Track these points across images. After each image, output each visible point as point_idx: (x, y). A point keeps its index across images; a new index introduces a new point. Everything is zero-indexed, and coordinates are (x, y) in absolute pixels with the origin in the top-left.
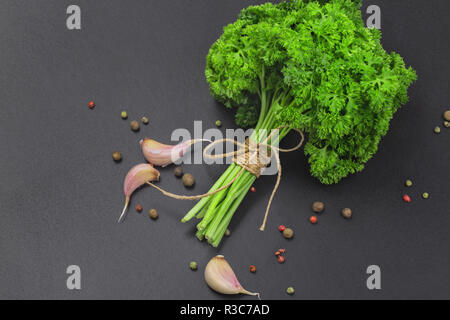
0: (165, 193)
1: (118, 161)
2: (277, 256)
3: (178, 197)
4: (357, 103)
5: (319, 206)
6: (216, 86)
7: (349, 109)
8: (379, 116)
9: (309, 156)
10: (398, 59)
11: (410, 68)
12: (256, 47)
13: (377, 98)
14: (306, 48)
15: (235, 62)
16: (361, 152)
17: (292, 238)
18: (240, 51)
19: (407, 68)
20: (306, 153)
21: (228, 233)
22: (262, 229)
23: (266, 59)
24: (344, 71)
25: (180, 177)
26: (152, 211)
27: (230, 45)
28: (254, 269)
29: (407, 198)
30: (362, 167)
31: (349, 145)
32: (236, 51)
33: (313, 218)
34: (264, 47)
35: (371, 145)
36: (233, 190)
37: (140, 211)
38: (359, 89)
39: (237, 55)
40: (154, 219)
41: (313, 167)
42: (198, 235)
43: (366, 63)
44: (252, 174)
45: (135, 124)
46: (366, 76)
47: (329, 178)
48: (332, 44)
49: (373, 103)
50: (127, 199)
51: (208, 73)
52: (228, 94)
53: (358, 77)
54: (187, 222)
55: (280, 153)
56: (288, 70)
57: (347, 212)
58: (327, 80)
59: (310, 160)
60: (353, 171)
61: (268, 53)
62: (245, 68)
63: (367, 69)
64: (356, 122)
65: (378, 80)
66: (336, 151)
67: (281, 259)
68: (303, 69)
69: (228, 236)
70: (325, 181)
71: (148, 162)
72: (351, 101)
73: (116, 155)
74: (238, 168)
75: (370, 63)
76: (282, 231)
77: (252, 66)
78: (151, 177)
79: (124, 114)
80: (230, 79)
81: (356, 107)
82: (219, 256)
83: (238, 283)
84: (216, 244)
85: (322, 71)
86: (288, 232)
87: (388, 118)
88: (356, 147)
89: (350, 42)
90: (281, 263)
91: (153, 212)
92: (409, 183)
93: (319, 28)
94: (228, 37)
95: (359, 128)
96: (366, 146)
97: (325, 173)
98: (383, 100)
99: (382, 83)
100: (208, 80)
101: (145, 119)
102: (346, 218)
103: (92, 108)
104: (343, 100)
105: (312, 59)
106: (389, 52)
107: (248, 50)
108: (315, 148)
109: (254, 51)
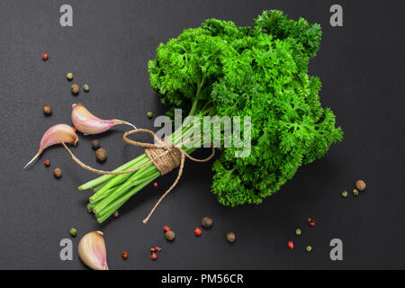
0: (74, 157)
1: (48, 115)
2: (152, 252)
3: (83, 165)
4: (270, 139)
5: (208, 221)
6: (154, 77)
7: (261, 141)
8: (287, 159)
9: (215, 173)
10: (330, 115)
11: (339, 128)
12: (200, 55)
13: (288, 141)
14: (240, 71)
15: (177, 63)
16: (263, 186)
17: (173, 241)
18: (186, 54)
19: (336, 127)
20: (213, 169)
21: (117, 215)
22: (144, 221)
23: (204, 69)
24: (270, 106)
25: (95, 149)
26: (57, 169)
27: (181, 46)
28: (126, 255)
29: (291, 245)
30: (259, 201)
31: (254, 176)
32: (183, 52)
33: (198, 231)
34: (206, 58)
35: (274, 183)
36: (135, 178)
37: (47, 166)
38: (276, 127)
39: (181, 56)
40: (58, 178)
41: (215, 184)
42: (89, 206)
43: (293, 106)
44: (157, 170)
45: (76, 88)
46: (286, 117)
47: (227, 200)
48: (267, 77)
49: (282, 143)
50: (40, 151)
51: (151, 64)
52: (161, 89)
53: (279, 115)
54: (83, 191)
55: (186, 159)
56: (218, 85)
57: (231, 237)
58: (250, 108)
59: (214, 177)
60: (250, 201)
61: (207, 64)
62: (184, 71)
63: (291, 111)
64: (265, 156)
65: (296, 125)
66: (241, 178)
67: (154, 256)
68: (232, 89)
69: (116, 218)
70: (222, 200)
71: (72, 125)
72: (265, 135)
73: (47, 109)
74: (147, 159)
75: (296, 107)
76: (165, 231)
77: (191, 71)
78: (69, 140)
79: (70, 75)
80: (167, 76)
81: (268, 142)
82: (100, 232)
83: (106, 263)
84: (100, 220)
85: (248, 97)
86: (171, 234)
87: (297, 164)
88: (260, 180)
89: (286, 82)
90: (154, 260)
91: (58, 171)
92: (299, 232)
93: (261, 58)
94: (183, 39)
95: (267, 163)
96: (269, 182)
97: (224, 193)
98: (293, 144)
99: (298, 128)
100: (149, 70)
101: (86, 87)
102: (228, 242)
103: (45, 60)
104: (257, 131)
105: (243, 84)
106: (323, 106)
107: (192, 56)
108: (222, 167)
109: (197, 58)
